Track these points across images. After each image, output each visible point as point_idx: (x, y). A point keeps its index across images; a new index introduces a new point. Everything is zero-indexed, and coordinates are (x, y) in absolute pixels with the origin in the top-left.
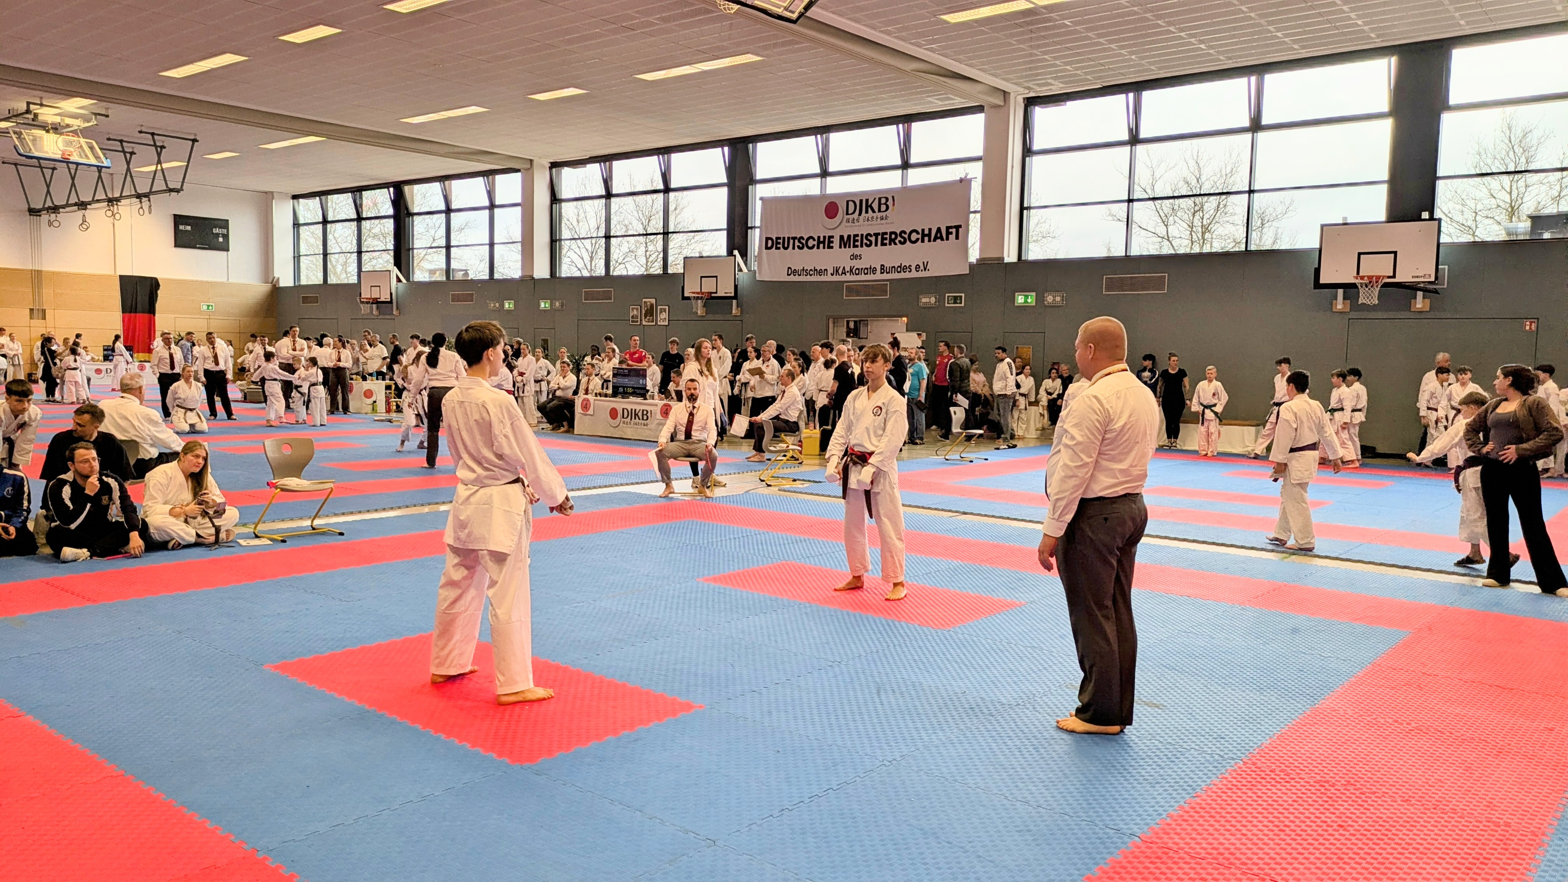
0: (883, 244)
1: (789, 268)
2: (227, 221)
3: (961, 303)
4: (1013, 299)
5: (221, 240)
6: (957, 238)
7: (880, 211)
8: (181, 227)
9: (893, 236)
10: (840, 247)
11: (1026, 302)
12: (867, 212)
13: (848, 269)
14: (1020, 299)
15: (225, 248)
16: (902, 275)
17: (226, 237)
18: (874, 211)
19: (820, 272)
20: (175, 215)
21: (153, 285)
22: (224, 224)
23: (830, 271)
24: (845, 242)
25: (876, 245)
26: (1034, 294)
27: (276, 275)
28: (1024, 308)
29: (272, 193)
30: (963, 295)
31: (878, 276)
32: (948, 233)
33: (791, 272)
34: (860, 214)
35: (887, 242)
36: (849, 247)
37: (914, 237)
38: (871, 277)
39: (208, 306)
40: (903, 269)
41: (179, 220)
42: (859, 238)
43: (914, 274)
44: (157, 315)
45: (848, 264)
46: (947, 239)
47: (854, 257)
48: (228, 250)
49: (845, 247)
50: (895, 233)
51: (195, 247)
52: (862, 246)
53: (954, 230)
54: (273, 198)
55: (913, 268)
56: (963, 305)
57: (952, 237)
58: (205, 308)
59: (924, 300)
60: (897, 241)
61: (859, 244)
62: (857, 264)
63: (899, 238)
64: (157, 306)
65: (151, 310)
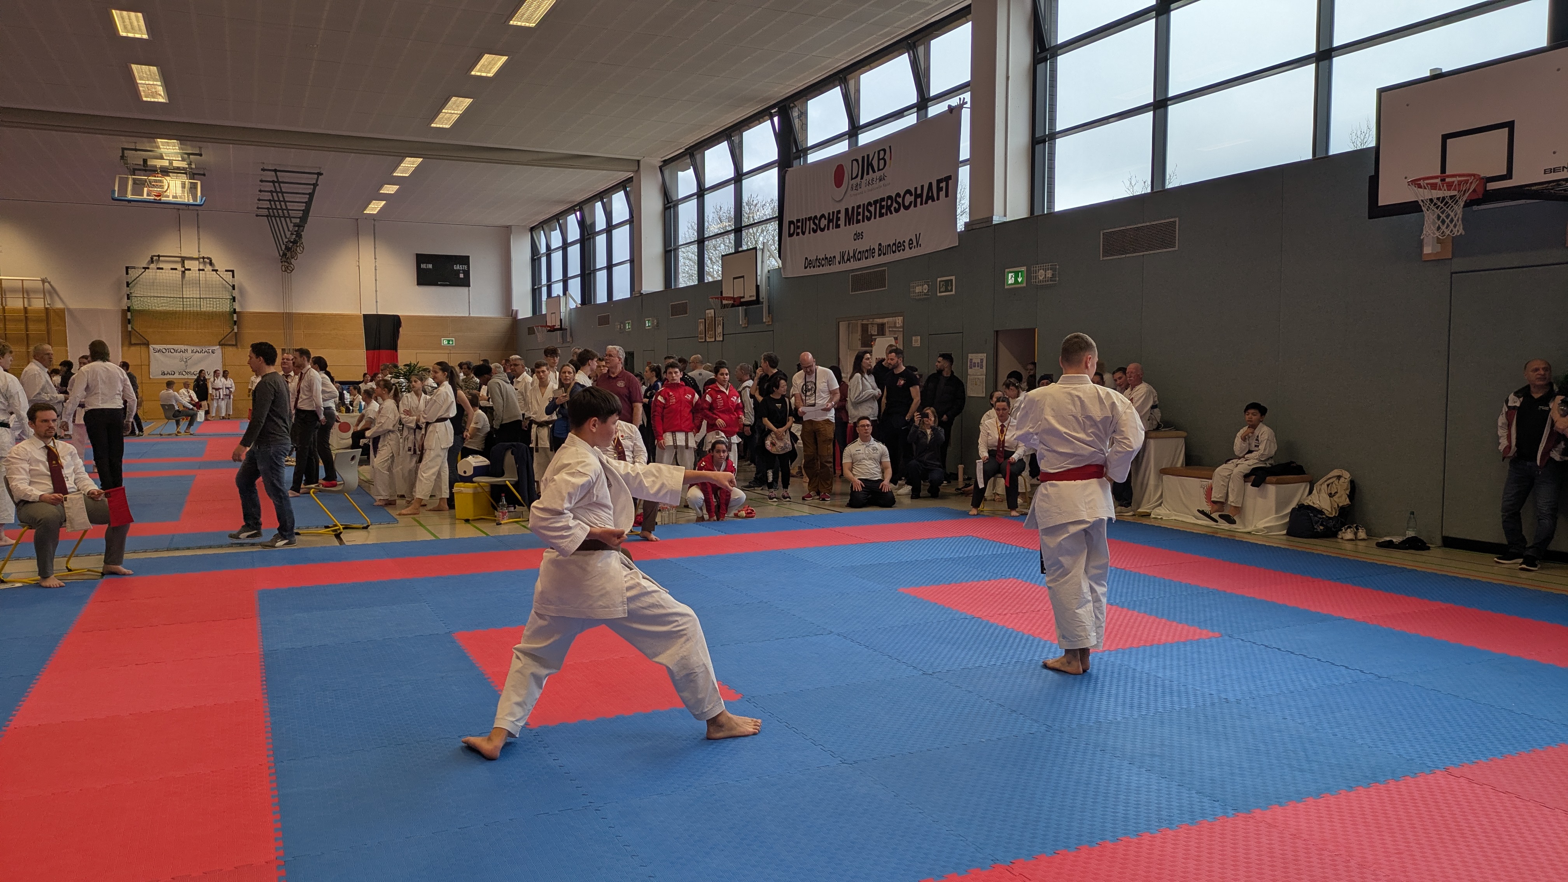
0: (881, 215)
1: (806, 258)
2: (469, 257)
3: (951, 291)
4: (1004, 279)
5: (462, 276)
6: (947, 196)
7: (879, 170)
8: (423, 266)
9: (889, 202)
10: (845, 225)
11: (1016, 280)
12: (868, 174)
13: (851, 254)
14: (1011, 279)
15: (466, 283)
16: (898, 256)
17: (467, 273)
18: (874, 171)
19: (830, 261)
20: (417, 255)
21: (395, 322)
22: (465, 260)
23: (838, 259)
24: (852, 217)
25: (875, 218)
26: (1024, 269)
27: (515, 308)
28: (1015, 291)
29: (510, 226)
30: (953, 278)
31: (877, 260)
32: (939, 189)
33: (809, 264)
34: (862, 178)
35: (884, 211)
36: (853, 224)
37: (909, 199)
38: (870, 262)
39: (449, 341)
40: (898, 246)
41: (421, 259)
42: (861, 210)
43: (908, 254)
44: (399, 351)
45: (852, 246)
46: (938, 199)
47: (858, 236)
48: (469, 286)
49: (849, 225)
50: (890, 197)
51: (436, 284)
52: (863, 221)
53: (943, 185)
54: (511, 233)
55: (906, 244)
56: (953, 293)
57: (942, 194)
58: (445, 342)
59: (918, 289)
60: (892, 209)
61: (860, 217)
62: (862, 245)
63: (895, 205)
64: (399, 342)
65: (394, 347)
